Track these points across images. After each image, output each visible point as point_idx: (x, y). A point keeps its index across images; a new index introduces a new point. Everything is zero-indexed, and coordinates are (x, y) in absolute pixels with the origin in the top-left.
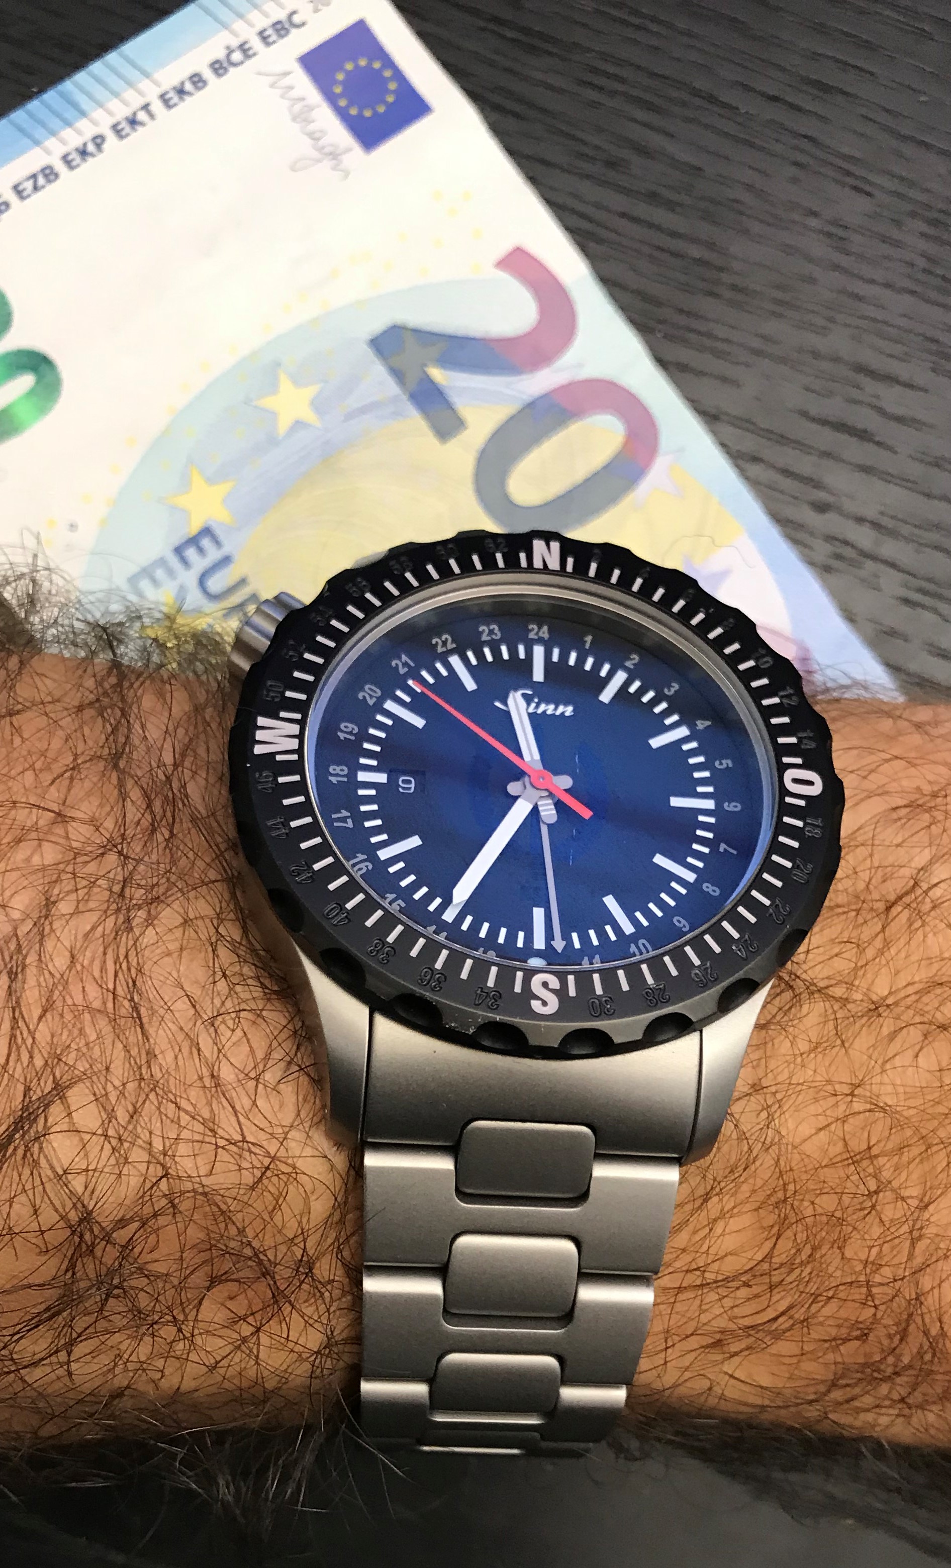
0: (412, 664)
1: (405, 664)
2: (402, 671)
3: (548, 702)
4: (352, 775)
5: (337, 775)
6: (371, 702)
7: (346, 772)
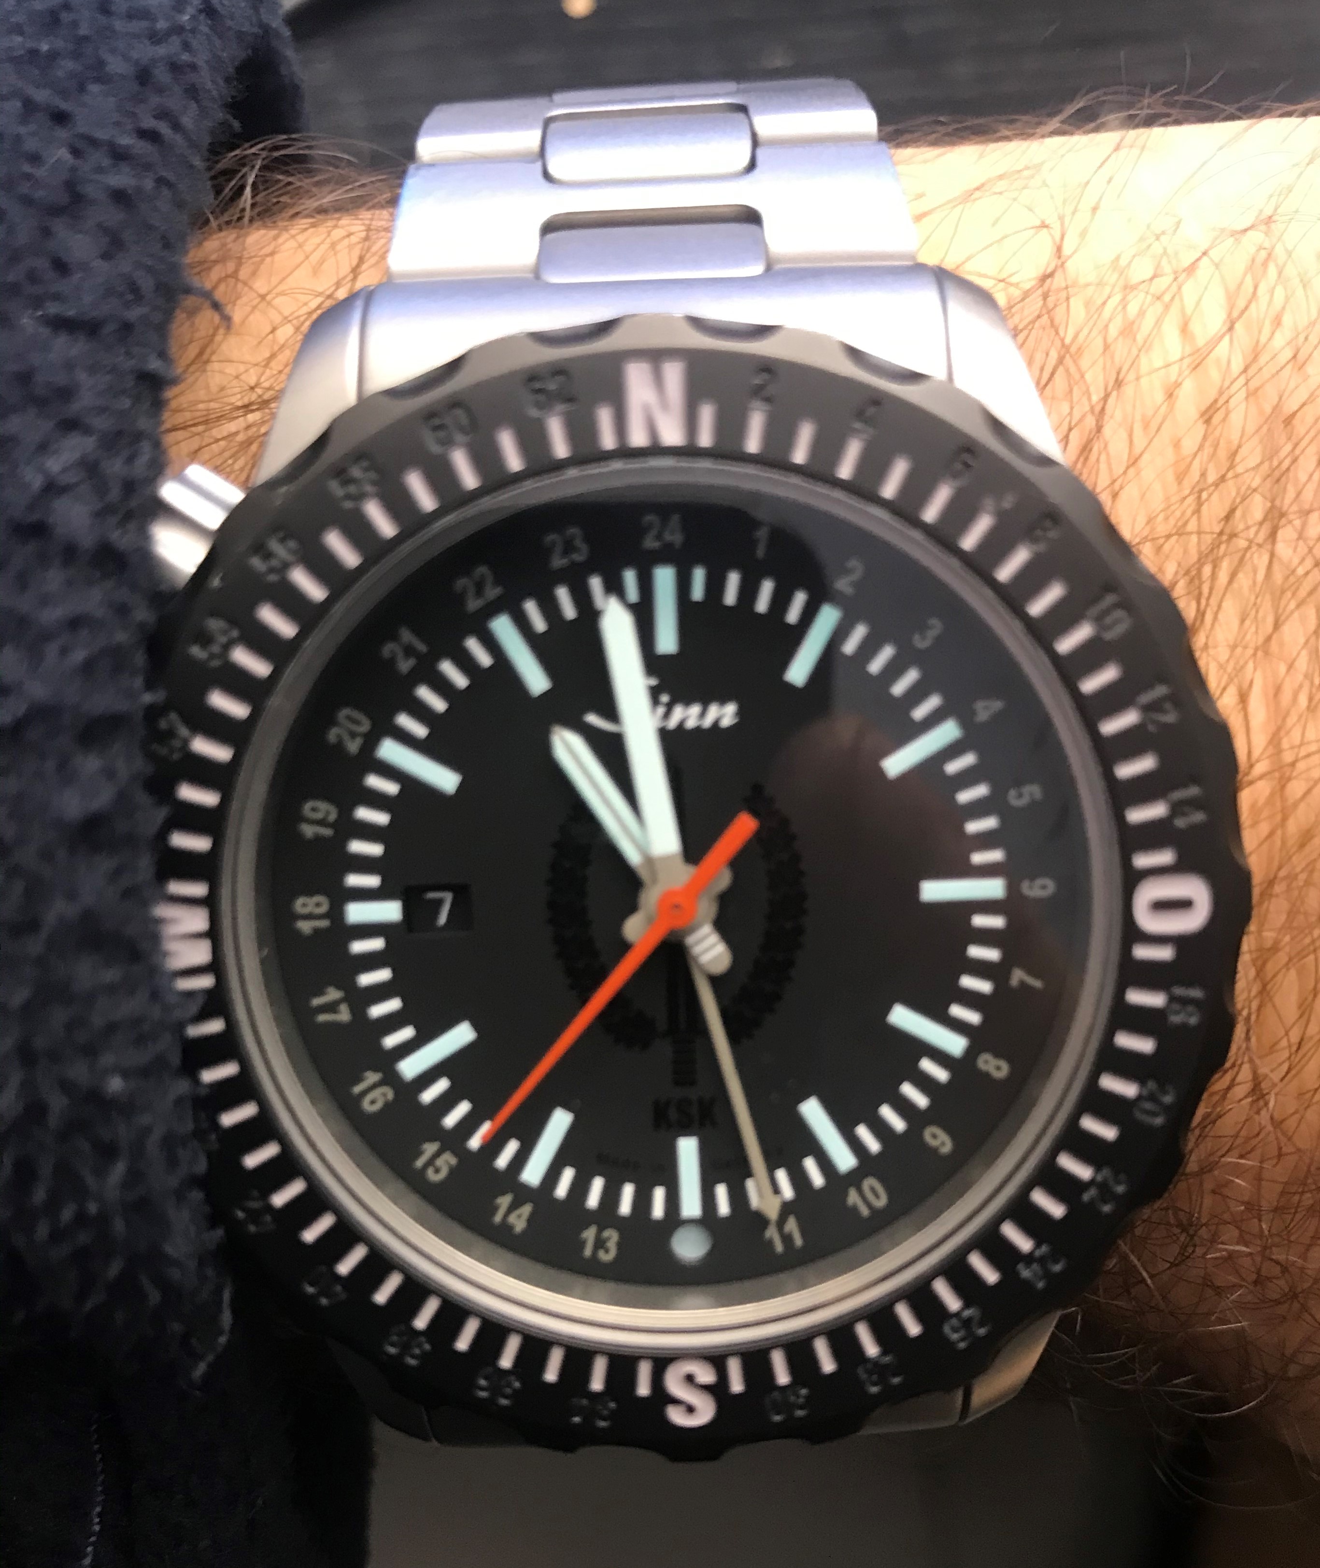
0: (422, 647)
1: (409, 651)
2: (405, 666)
3: (688, 702)
4: (336, 913)
5: (309, 917)
6: (353, 747)
7: (324, 909)
